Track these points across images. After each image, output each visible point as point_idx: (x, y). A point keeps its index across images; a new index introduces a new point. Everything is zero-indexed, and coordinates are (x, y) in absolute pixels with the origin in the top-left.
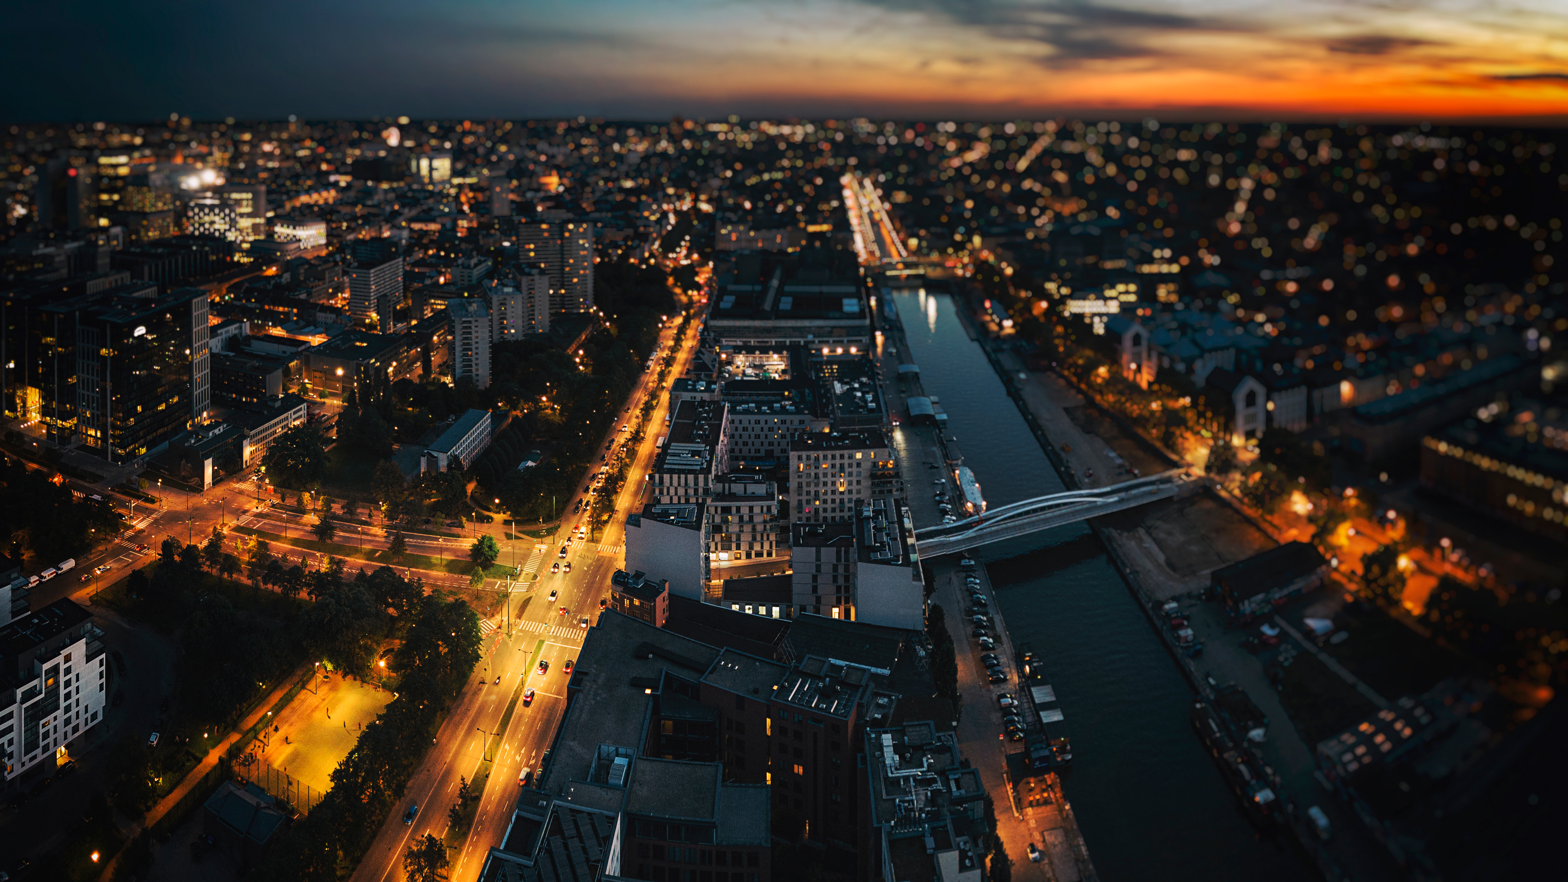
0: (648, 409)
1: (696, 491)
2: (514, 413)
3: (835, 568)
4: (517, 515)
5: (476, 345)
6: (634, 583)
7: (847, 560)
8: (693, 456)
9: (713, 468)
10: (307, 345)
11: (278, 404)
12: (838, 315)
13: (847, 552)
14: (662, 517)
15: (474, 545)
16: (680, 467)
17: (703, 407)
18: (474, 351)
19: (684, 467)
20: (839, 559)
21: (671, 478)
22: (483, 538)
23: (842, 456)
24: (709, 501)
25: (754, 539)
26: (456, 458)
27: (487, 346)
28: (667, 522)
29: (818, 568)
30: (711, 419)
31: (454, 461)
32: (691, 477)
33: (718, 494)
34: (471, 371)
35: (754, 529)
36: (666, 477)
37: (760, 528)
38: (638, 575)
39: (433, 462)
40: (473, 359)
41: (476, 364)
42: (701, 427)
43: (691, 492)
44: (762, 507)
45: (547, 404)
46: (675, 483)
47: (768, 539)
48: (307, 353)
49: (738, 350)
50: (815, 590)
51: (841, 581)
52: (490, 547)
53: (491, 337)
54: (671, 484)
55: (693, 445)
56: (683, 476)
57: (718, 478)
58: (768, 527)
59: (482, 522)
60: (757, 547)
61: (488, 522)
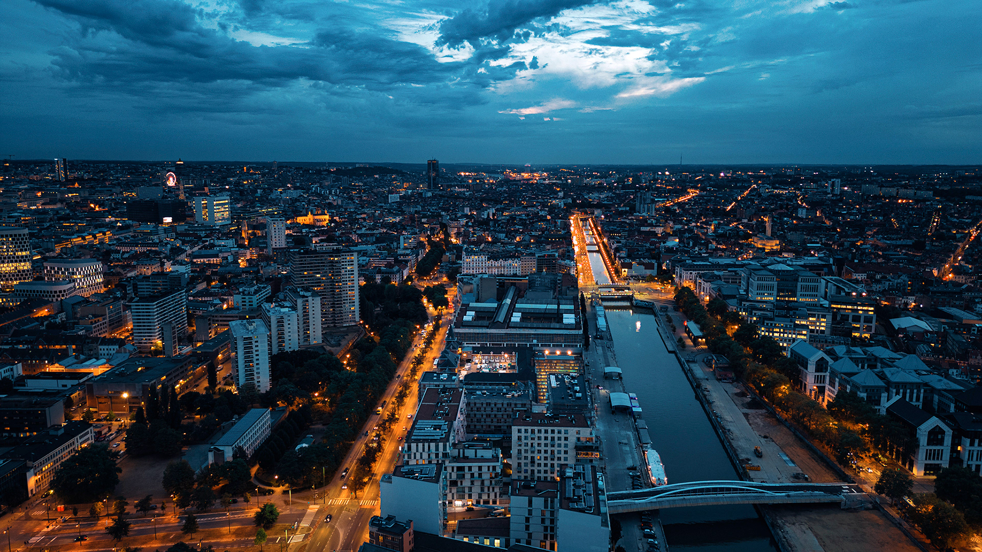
0: (401, 397)
1: (437, 455)
2: (291, 408)
3: (543, 513)
4: (294, 486)
5: (257, 357)
6: (386, 524)
7: (552, 507)
8: (435, 429)
9: (451, 438)
10: (90, 376)
11: (61, 432)
12: (557, 326)
13: (552, 502)
14: (410, 474)
15: (257, 513)
16: (424, 438)
17: (444, 393)
18: (256, 362)
19: (427, 438)
20: (546, 507)
21: (417, 446)
22: (265, 506)
23: (553, 432)
24: (447, 463)
25: (482, 490)
26: (240, 448)
27: (267, 357)
28: (413, 478)
29: (530, 512)
30: (450, 402)
31: (239, 453)
32: (433, 445)
33: (454, 457)
34: (253, 379)
35: (483, 482)
36: (413, 445)
37: (487, 483)
38: (390, 518)
39: (219, 454)
40: (255, 369)
41: (258, 373)
42: (442, 408)
43: (433, 456)
44: (489, 467)
45: (318, 398)
46: (420, 449)
47: (493, 491)
48: (91, 383)
49: (476, 351)
50: (527, 528)
51: (548, 523)
52: (271, 512)
53: (270, 349)
54: (417, 451)
55: (435, 421)
56: (426, 445)
57: (454, 445)
58: (493, 482)
59: (265, 495)
60: (485, 497)
61: (269, 494)
